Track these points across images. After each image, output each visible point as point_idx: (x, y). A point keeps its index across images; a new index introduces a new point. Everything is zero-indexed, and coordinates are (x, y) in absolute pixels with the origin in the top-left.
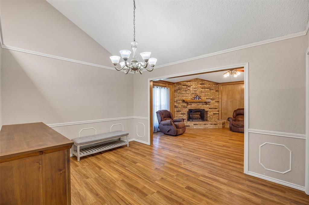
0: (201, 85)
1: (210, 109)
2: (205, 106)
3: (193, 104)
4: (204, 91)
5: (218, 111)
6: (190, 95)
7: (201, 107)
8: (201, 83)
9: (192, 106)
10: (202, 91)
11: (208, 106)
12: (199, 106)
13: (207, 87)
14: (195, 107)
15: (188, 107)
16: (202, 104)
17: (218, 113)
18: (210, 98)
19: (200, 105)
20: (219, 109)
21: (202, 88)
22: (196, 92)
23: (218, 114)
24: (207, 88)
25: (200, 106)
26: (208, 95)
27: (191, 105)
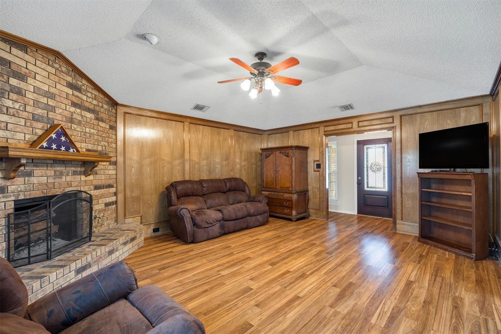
0: (70, 91)
1: (97, 188)
2: (83, 178)
3: (38, 171)
4: (79, 118)
5: (116, 194)
6: (22, 122)
7: (69, 184)
8: (69, 79)
9: (34, 180)
10: (75, 116)
11: (91, 177)
12: (64, 179)
13: (87, 104)
14: (46, 184)
15: (11, 188)
16: (75, 173)
17: (114, 199)
18: (95, 148)
19: (68, 175)
20: (117, 187)
21: (74, 105)
22: (51, 115)
23: (116, 202)
24: (89, 110)
25: (69, 178)
26: (90, 134)
27: (30, 174)
